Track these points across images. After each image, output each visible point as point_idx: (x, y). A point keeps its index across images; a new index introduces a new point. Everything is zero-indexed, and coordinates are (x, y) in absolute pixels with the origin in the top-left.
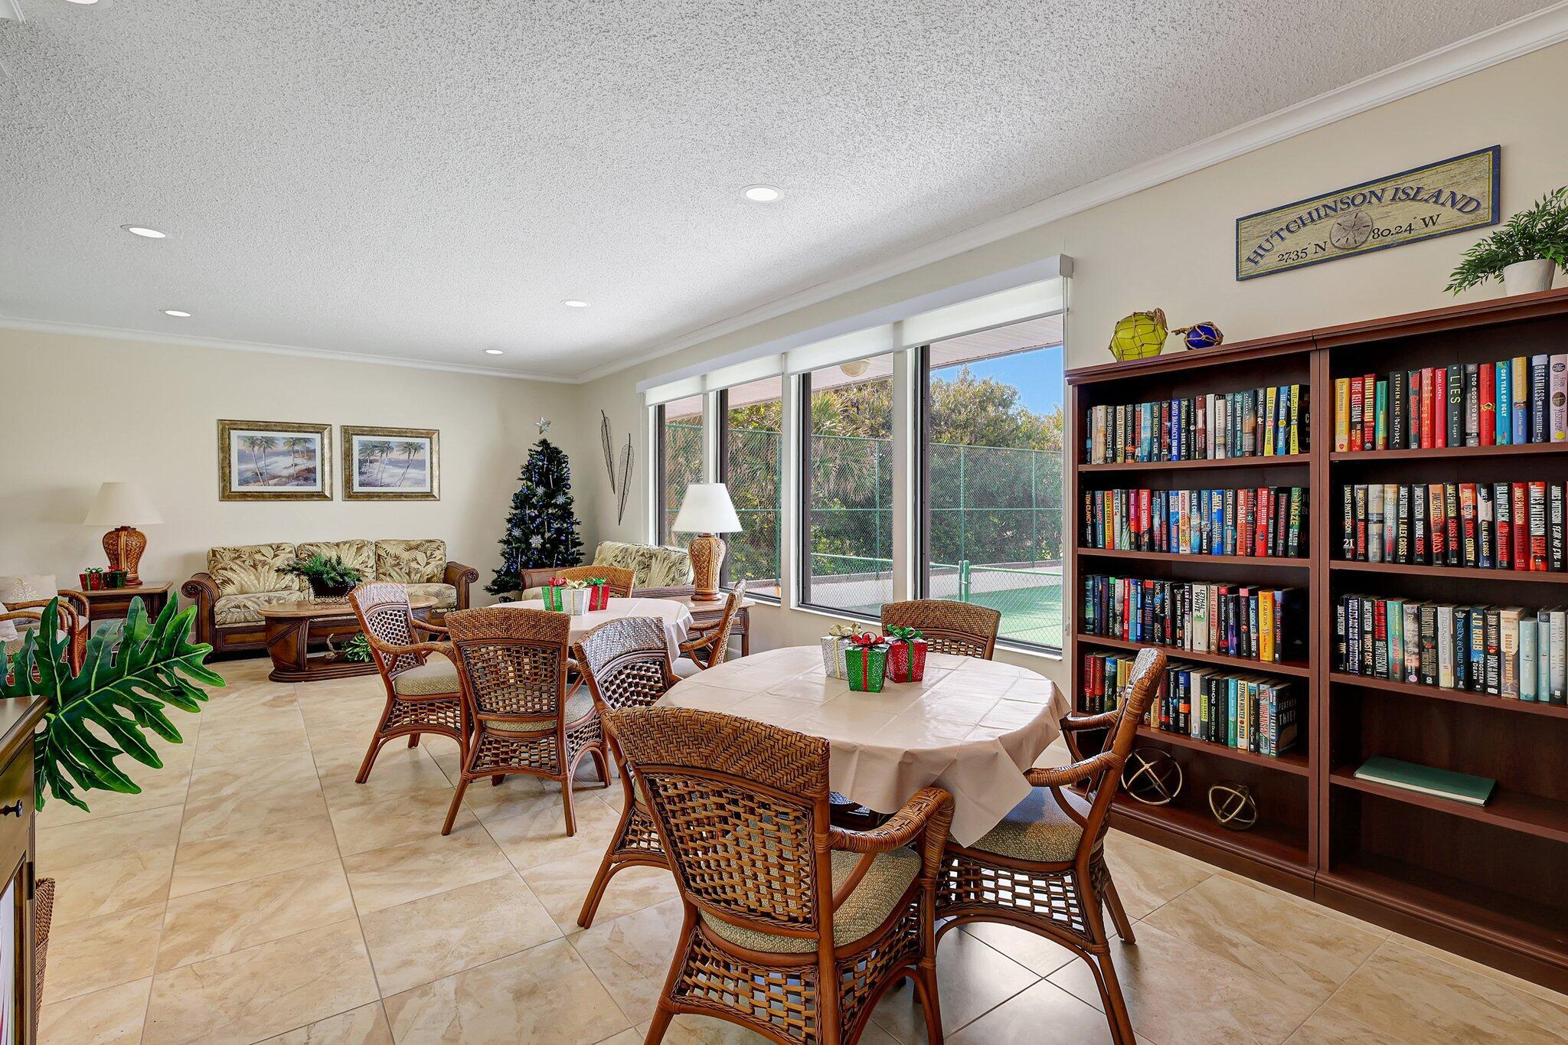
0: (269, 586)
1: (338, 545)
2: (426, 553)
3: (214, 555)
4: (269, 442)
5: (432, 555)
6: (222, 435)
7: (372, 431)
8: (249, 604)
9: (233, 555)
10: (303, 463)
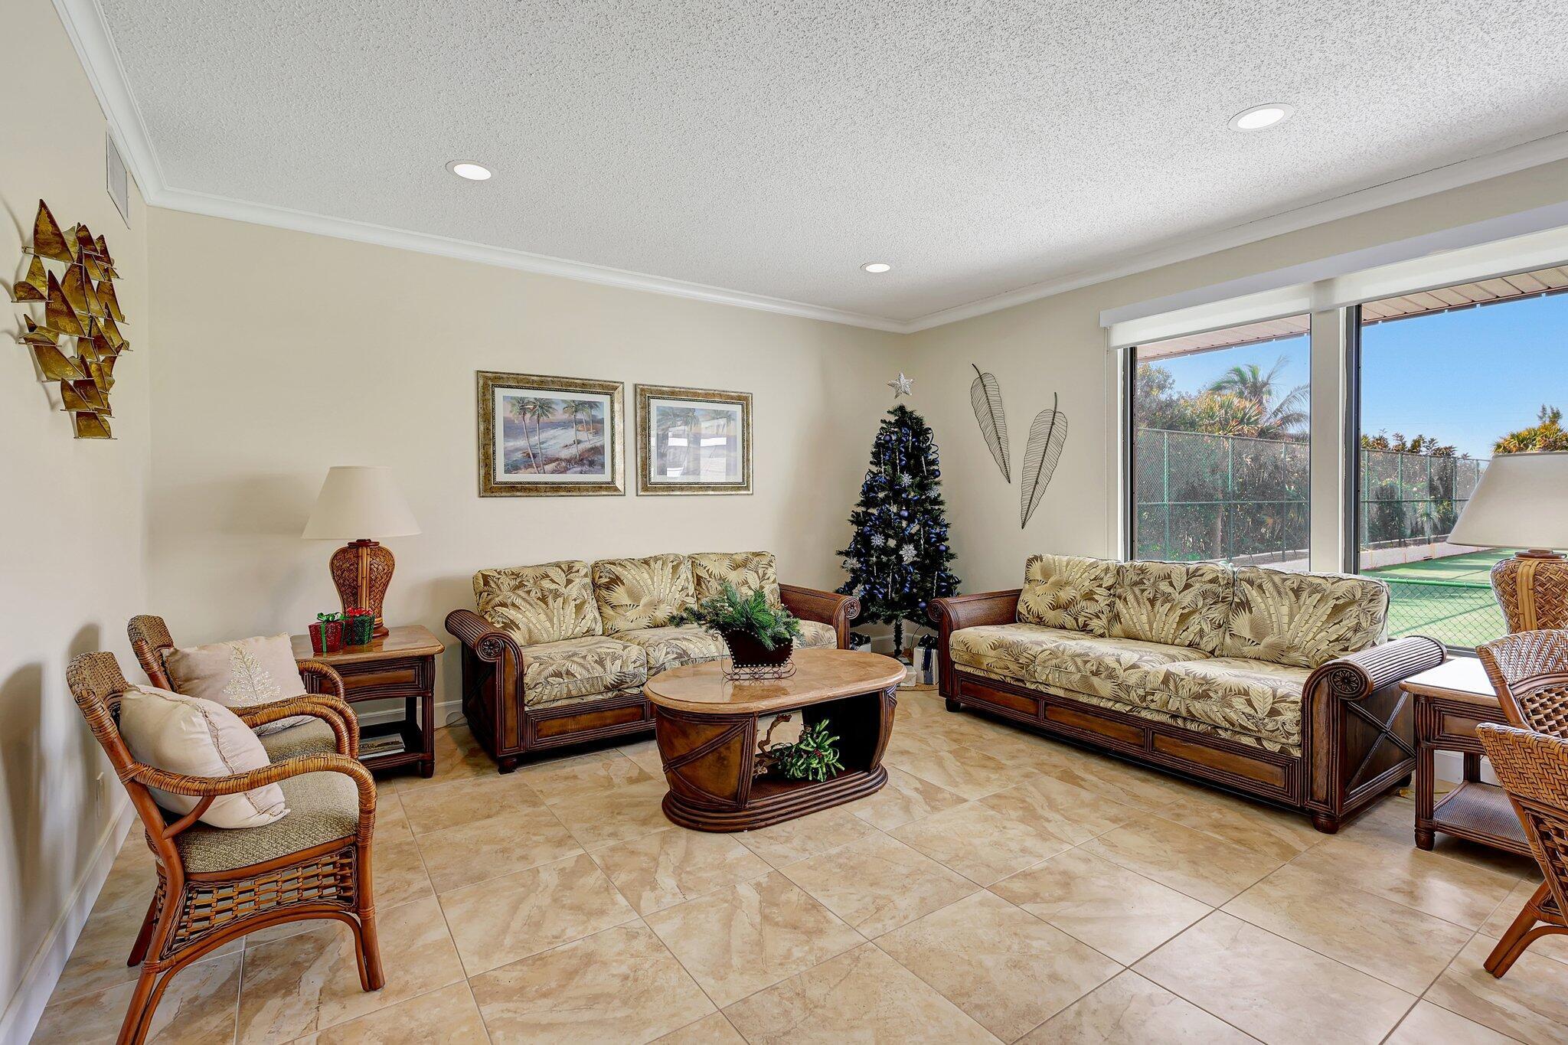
0: (566, 632)
1: (646, 562)
2: (757, 572)
3: (486, 583)
4: (545, 406)
5: (765, 574)
6: (484, 394)
7: (673, 394)
8: (575, 669)
9: (513, 583)
10: (589, 440)
